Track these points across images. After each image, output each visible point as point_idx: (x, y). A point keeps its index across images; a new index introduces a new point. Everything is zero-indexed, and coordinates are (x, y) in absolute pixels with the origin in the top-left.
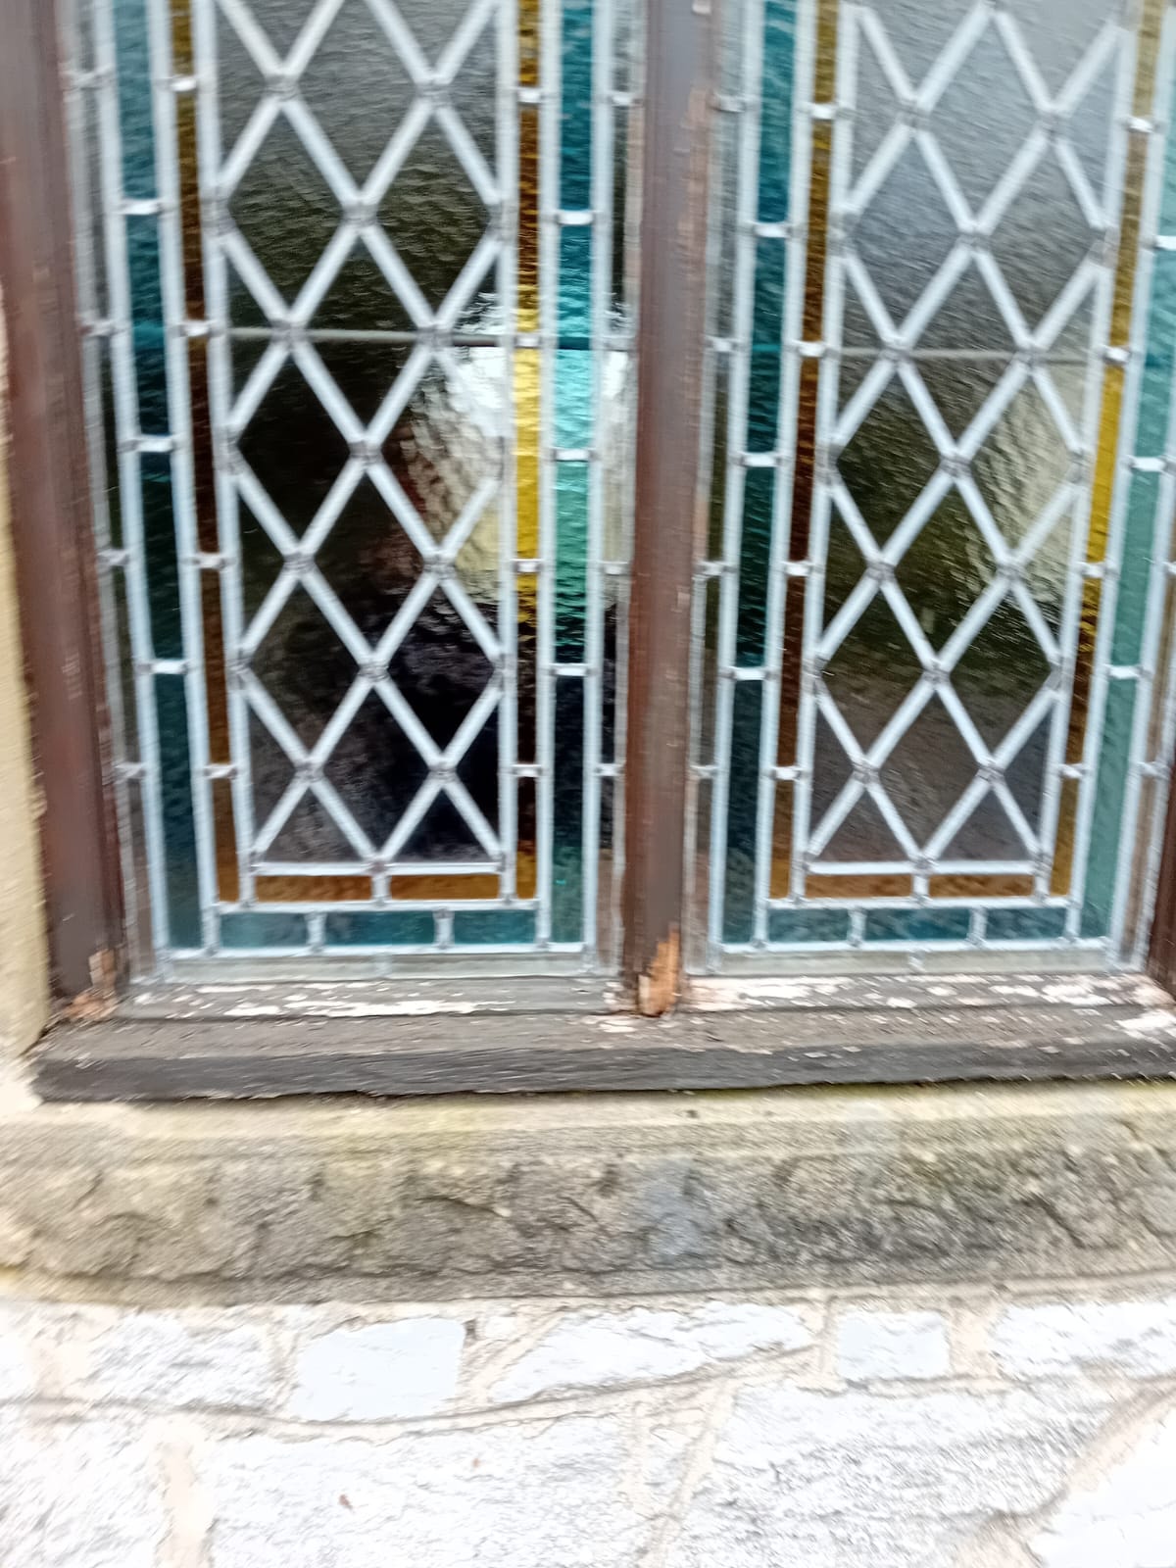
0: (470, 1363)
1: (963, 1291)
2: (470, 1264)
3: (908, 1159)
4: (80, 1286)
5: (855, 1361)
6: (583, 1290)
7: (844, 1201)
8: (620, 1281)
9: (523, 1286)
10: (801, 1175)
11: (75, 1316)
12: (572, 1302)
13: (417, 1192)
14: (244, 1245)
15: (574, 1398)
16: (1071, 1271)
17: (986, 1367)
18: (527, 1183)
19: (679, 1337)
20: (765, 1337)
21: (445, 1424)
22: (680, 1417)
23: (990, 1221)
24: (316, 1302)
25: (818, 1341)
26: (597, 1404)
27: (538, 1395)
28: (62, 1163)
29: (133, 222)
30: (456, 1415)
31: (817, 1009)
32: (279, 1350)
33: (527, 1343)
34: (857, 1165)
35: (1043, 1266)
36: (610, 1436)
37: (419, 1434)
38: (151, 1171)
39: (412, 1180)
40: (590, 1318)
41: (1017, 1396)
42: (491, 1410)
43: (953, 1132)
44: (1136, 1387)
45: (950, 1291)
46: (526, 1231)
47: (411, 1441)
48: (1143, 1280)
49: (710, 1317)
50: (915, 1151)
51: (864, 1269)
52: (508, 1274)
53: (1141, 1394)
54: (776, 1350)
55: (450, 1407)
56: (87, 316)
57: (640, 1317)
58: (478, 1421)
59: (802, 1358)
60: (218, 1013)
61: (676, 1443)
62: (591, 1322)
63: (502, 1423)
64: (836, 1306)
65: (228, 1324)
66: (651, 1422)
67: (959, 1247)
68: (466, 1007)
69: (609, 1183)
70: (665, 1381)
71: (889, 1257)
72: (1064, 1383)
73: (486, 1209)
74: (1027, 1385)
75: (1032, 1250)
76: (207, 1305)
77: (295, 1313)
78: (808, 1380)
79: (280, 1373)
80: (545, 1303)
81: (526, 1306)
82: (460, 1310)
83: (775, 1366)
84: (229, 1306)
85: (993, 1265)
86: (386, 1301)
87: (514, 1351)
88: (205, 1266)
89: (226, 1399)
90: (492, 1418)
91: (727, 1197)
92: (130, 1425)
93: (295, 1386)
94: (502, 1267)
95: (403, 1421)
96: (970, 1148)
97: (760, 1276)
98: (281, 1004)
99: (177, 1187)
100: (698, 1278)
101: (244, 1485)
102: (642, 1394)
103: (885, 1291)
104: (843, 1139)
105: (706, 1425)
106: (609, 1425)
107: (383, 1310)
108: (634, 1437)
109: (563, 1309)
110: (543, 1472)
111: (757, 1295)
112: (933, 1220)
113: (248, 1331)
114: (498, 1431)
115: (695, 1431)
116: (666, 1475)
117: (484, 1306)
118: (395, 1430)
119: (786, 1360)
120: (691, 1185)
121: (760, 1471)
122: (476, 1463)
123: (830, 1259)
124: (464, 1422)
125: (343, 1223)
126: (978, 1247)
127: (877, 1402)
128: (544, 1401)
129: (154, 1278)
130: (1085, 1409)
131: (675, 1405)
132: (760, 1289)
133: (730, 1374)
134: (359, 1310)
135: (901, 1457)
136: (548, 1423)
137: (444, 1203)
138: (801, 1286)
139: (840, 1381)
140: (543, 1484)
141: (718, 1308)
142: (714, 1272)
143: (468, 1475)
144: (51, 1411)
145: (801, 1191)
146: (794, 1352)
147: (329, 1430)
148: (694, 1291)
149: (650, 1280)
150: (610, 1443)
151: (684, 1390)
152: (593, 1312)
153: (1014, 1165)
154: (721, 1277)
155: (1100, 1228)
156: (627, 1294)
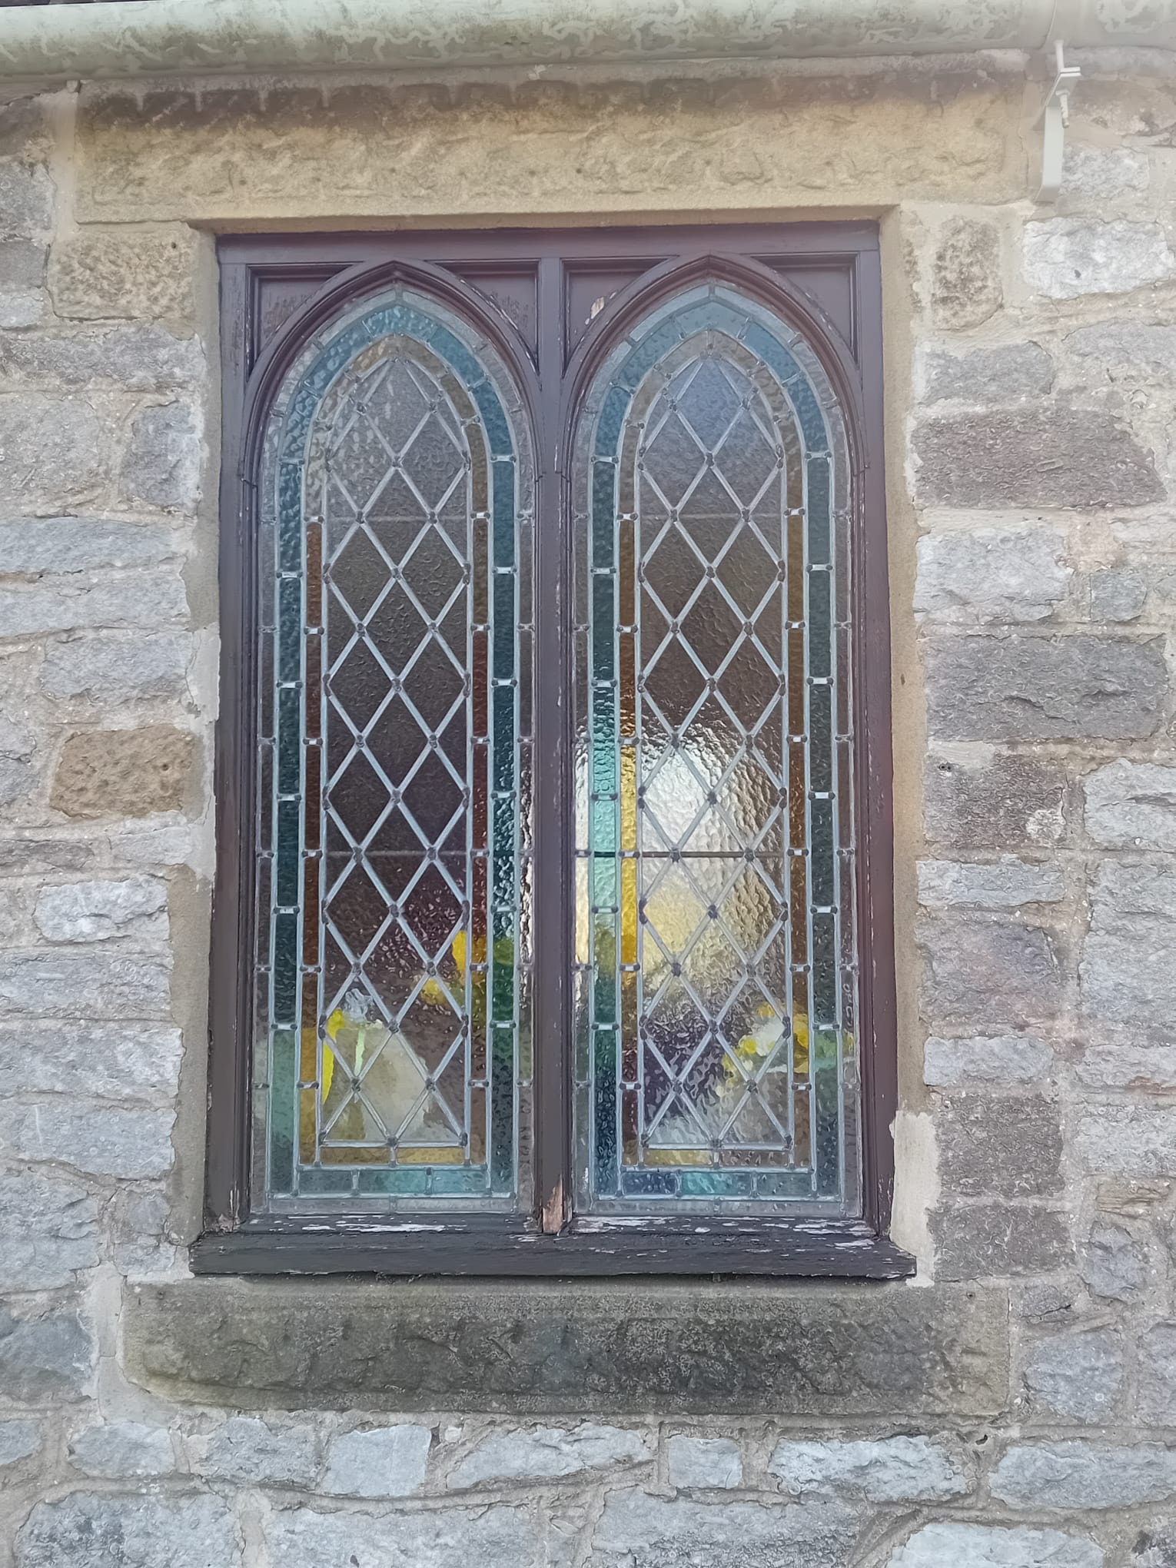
0: (435, 1457)
1: (747, 1422)
2: (434, 1384)
3: (698, 1322)
4: (208, 1392)
5: (682, 1474)
6: (504, 1408)
7: (661, 1350)
8: (524, 1403)
9: (467, 1403)
10: (633, 1330)
11: (203, 1414)
12: (498, 1418)
13: (404, 1333)
14: (303, 1365)
15: (499, 1490)
16: (816, 1412)
17: (770, 1484)
18: (468, 1329)
19: (565, 1448)
20: (620, 1452)
21: (418, 1504)
22: (571, 1512)
23: (754, 1369)
24: (343, 1410)
25: (656, 1458)
26: (516, 1497)
27: (476, 1484)
28: (205, 1310)
29: (283, 805)
30: (426, 1498)
31: (651, 1233)
32: (320, 1442)
33: (469, 1445)
34: (667, 1325)
35: (797, 1408)
36: (523, 1522)
37: (402, 1512)
38: (254, 1316)
39: (401, 1326)
40: (509, 1432)
41: (791, 1509)
42: (448, 1495)
43: (728, 1307)
44: (876, 1509)
45: (738, 1424)
46: (468, 1361)
47: (399, 1518)
48: (868, 1422)
49: (585, 1434)
50: (702, 1316)
51: (679, 1401)
52: (458, 1393)
53: (879, 1513)
54: (628, 1463)
55: (421, 1491)
56: (258, 848)
57: (540, 1432)
58: (439, 1504)
59: (646, 1470)
60: (298, 1229)
61: (566, 1529)
62: (511, 1435)
63: (455, 1507)
64: (666, 1431)
65: (290, 1423)
66: (549, 1513)
67: (738, 1388)
68: (439, 1228)
69: (517, 1332)
70: (557, 1481)
71: (693, 1393)
72: (825, 1500)
73: (444, 1345)
74: (798, 1498)
75: (788, 1394)
76: (280, 1408)
77: (329, 1416)
78: (652, 1489)
79: (320, 1459)
80: (480, 1417)
81: (469, 1419)
82: (430, 1419)
83: (629, 1476)
84: (291, 1410)
85: (763, 1403)
86: (385, 1411)
87: (461, 1452)
88: (280, 1378)
89: (284, 1476)
90: (448, 1502)
91: (588, 1342)
92: (225, 1497)
93: (328, 1469)
94: (453, 1387)
95: (393, 1500)
96: (738, 1317)
97: (613, 1403)
98: (333, 1225)
99: (268, 1325)
100: (572, 1402)
101: (293, 1545)
102: (544, 1491)
103: (695, 1420)
104: (659, 1308)
105: (586, 1517)
106: (521, 1515)
107: (382, 1418)
108: (540, 1525)
109: (492, 1423)
110: (481, 1546)
111: (611, 1418)
112: (719, 1367)
113: (300, 1428)
114: (452, 1513)
115: (580, 1524)
116: (560, 1554)
117: (444, 1416)
118: (387, 1506)
119: (637, 1471)
120: (568, 1334)
121: (624, 1555)
122: (438, 1535)
123: (658, 1391)
124: (431, 1504)
125: (360, 1350)
126: (752, 1388)
127: (698, 1508)
128: (480, 1492)
129: (251, 1387)
130: (841, 1522)
131: (566, 1503)
132: (614, 1414)
133: (601, 1480)
134: (368, 1417)
135: (717, 1551)
136: (485, 1509)
137: (421, 1342)
138: (639, 1413)
139: (672, 1488)
140: (481, 1556)
141: (588, 1429)
142: (585, 1399)
143: (432, 1544)
144: (179, 1486)
145: (634, 1341)
146: (640, 1464)
147: (347, 1504)
148: (571, 1412)
149: (543, 1403)
150: (524, 1528)
151: (571, 1490)
152: (511, 1427)
153: (768, 1330)
154: (589, 1401)
155: (830, 1378)
156: (531, 1413)
